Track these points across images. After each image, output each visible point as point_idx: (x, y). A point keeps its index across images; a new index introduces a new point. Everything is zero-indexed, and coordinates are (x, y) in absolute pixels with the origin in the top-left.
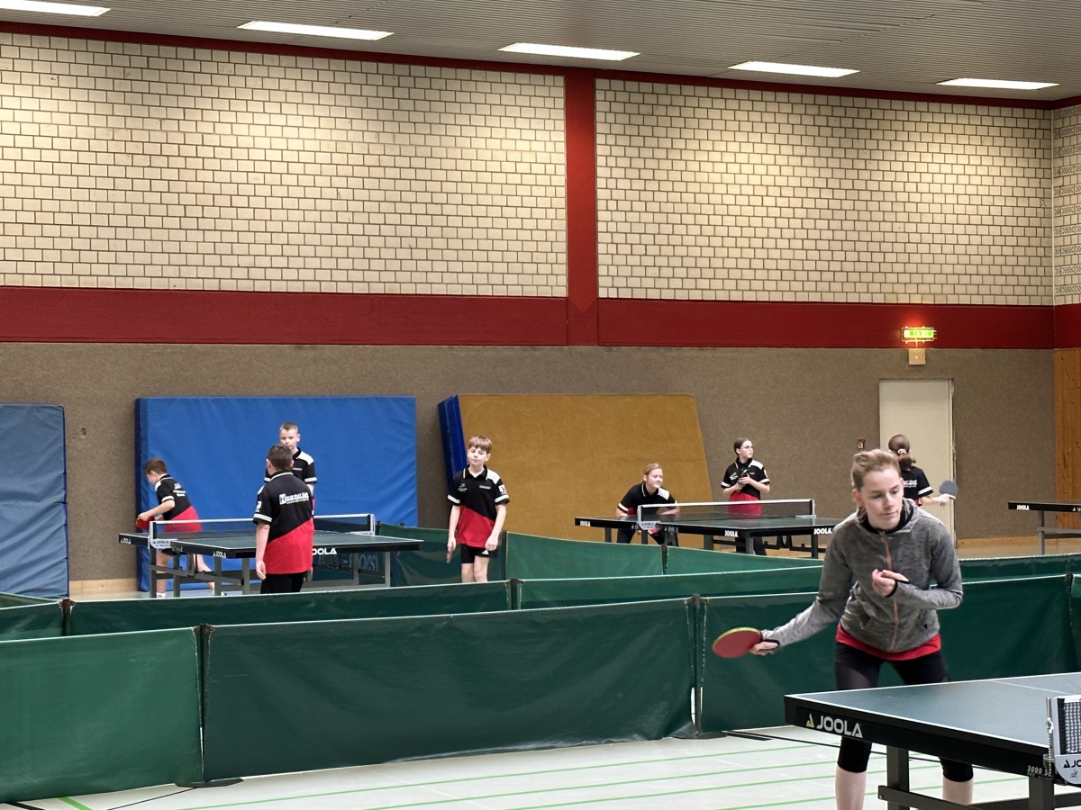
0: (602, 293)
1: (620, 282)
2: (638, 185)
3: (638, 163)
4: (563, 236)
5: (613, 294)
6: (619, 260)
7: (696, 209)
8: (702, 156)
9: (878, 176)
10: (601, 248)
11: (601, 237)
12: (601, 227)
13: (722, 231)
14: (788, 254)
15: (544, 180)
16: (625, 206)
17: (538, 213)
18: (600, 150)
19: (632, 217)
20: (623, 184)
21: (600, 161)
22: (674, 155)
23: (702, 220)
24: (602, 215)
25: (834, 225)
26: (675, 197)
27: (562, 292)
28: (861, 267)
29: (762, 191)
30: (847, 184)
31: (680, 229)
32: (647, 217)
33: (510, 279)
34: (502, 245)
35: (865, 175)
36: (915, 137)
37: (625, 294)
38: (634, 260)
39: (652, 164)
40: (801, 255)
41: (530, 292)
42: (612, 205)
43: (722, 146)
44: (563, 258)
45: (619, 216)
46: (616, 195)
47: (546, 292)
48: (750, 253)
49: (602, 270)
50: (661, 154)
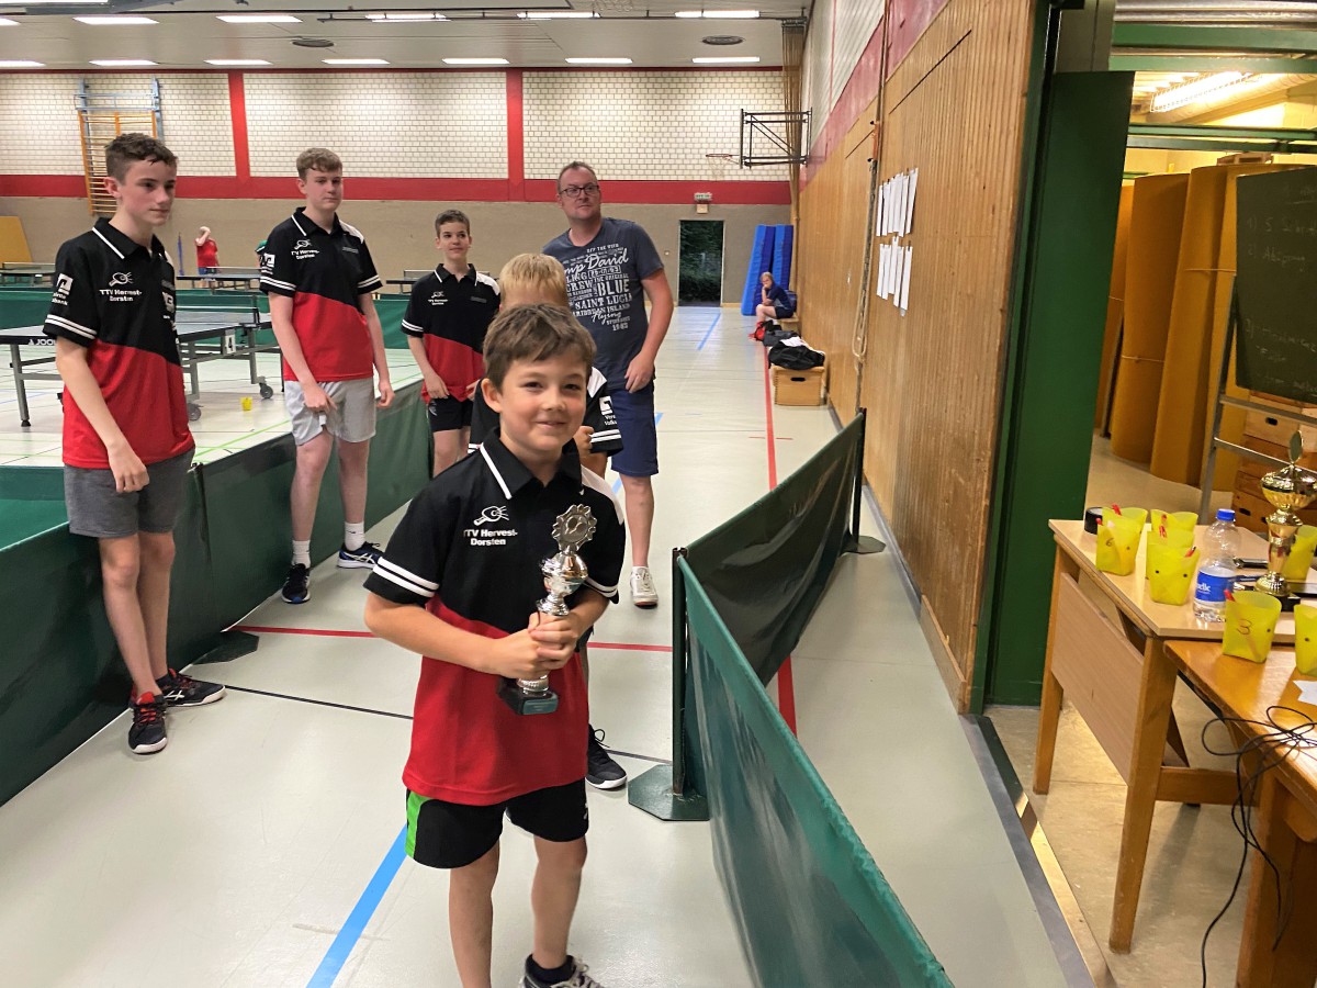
0: (526, 177)
1: (535, 171)
2: (545, 123)
3: (545, 113)
4: (506, 150)
5: (532, 177)
6: (535, 160)
7: (576, 134)
8: (580, 107)
9: (684, 113)
10: (525, 155)
11: (525, 150)
12: (525, 145)
13: (591, 145)
14: (628, 156)
15: (496, 123)
16: (538, 134)
17: (493, 139)
18: (525, 107)
19: (541, 139)
20: (538, 123)
21: (525, 112)
22: (564, 107)
23: (580, 139)
24: (525, 139)
25: (656, 140)
26: (565, 129)
27: (506, 176)
28: (671, 161)
29: (614, 124)
30: (664, 118)
31: (568, 145)
32: (550, 139)
33: (479, 170)
34: (475, 155)
35: (675, 113)
36: (708, 91)
37: (538, 177)
38: (543, 160)
39: (553, 113)
40: (636, 156)
41: (490, 176)
42: (531, 134)
43: (591, 102)
44: (506, 160)
45: (535, 139)
46: (533, 129)
47: (497, 176)
48: (606, 156)
49: (526, 166)
50: (557, 107)
